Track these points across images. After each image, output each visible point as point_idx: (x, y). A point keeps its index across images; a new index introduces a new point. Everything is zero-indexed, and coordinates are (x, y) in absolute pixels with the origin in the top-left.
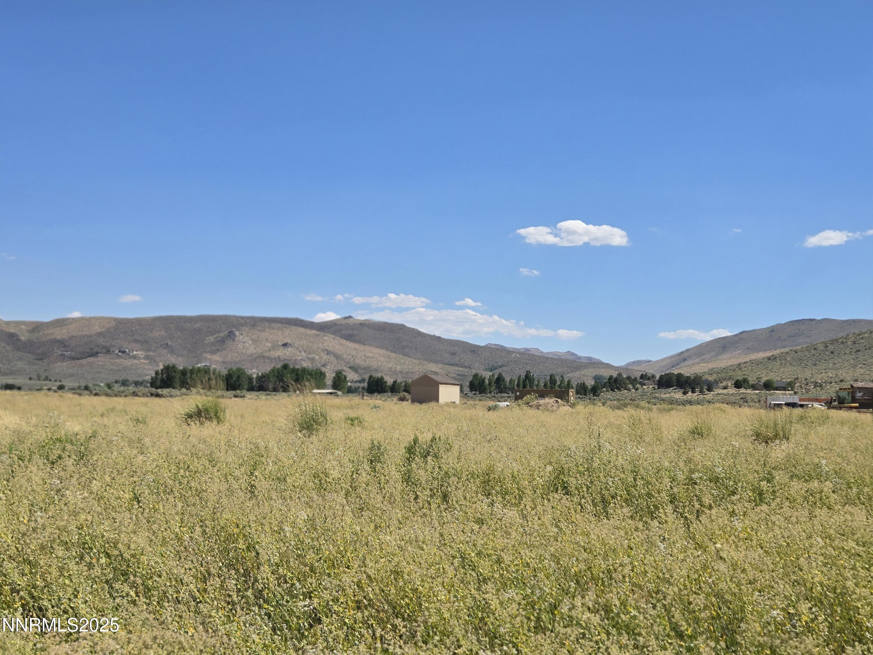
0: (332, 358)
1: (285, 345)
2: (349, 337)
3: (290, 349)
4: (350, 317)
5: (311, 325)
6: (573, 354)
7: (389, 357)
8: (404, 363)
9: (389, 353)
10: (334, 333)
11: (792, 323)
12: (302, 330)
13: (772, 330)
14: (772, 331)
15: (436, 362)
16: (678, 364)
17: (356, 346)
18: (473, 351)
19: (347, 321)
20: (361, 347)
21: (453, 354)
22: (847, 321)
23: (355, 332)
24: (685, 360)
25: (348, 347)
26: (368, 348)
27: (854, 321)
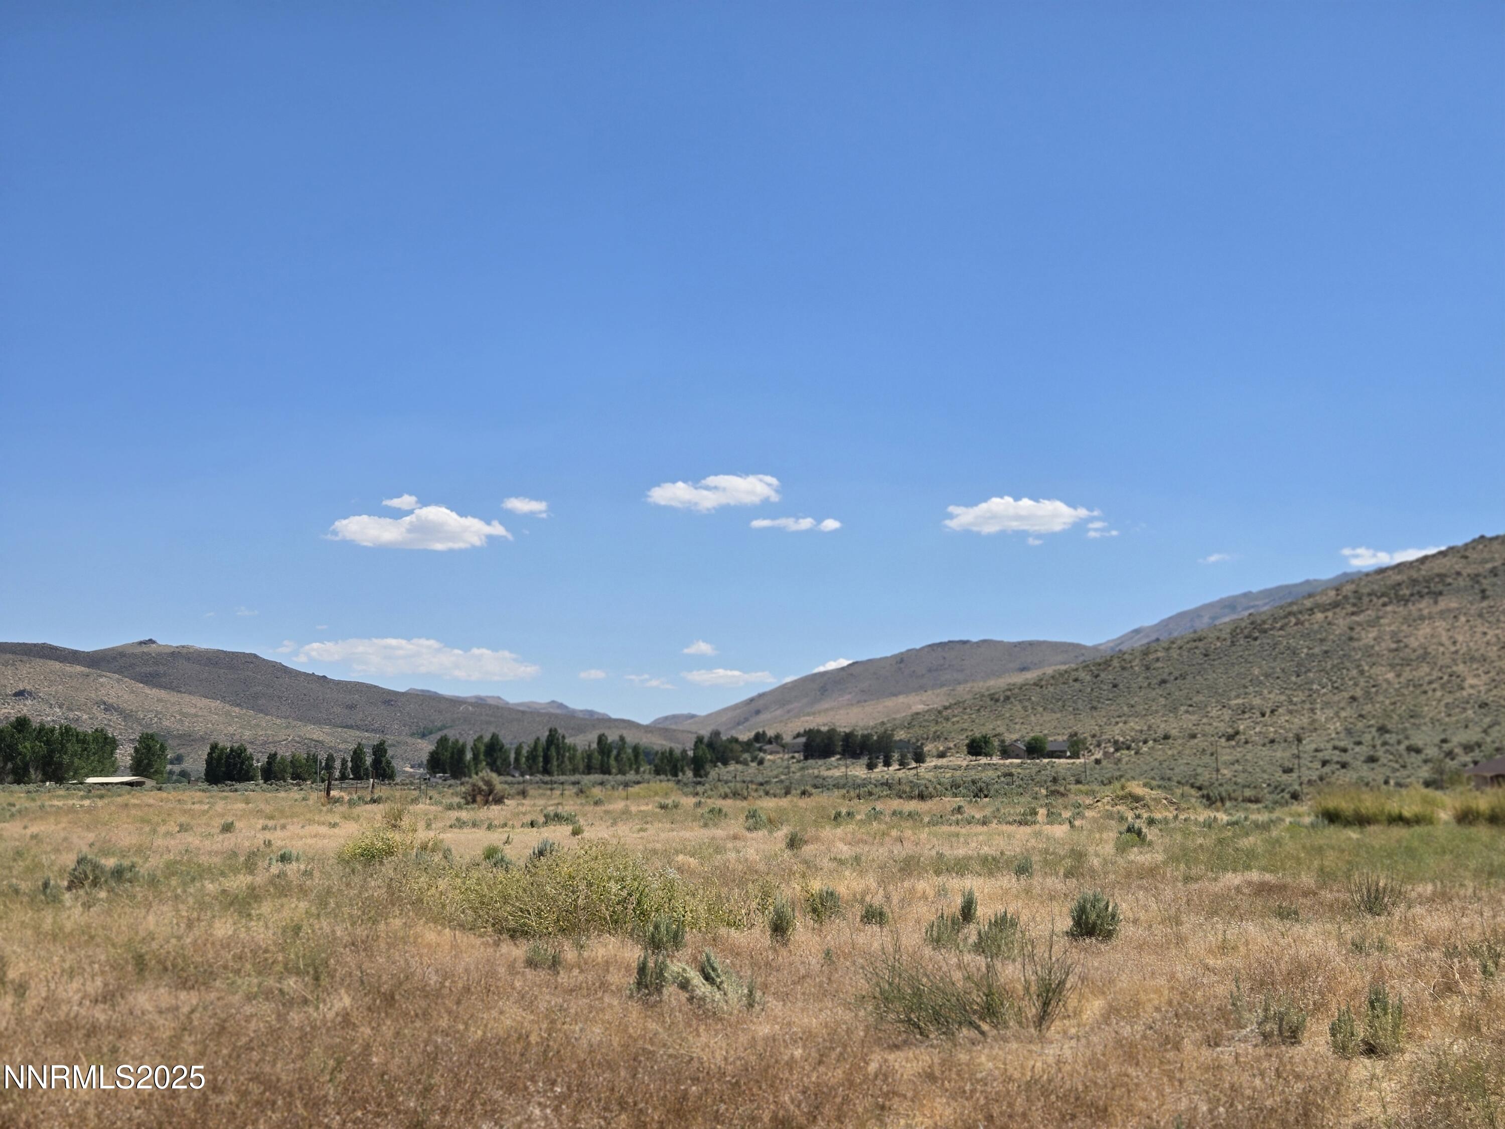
0: (115, 717)
1: (20, 694)
2: (150, 680)
3: (29, 702)
4: (151, 641)
5: (72, 657)
6: (561, 706)
7: (228, 714)
8: (258, 725)
9: (228, 707)
10: (119, 671)
11: (933, 647)
12: (57, 665)
13: (901, 659)
14: (902, 661)
15: (318, 722)
16: (746, 720)
17: (163, 694)
18: (387, 702)
19: (145, 649)
20: (173, 697)
21: (351, 707)
22: (1020, 643)
23: (162, 669)
24: (758, 712)
25: (147, 695)
26: (187, 698)
27: (1031, 644)
